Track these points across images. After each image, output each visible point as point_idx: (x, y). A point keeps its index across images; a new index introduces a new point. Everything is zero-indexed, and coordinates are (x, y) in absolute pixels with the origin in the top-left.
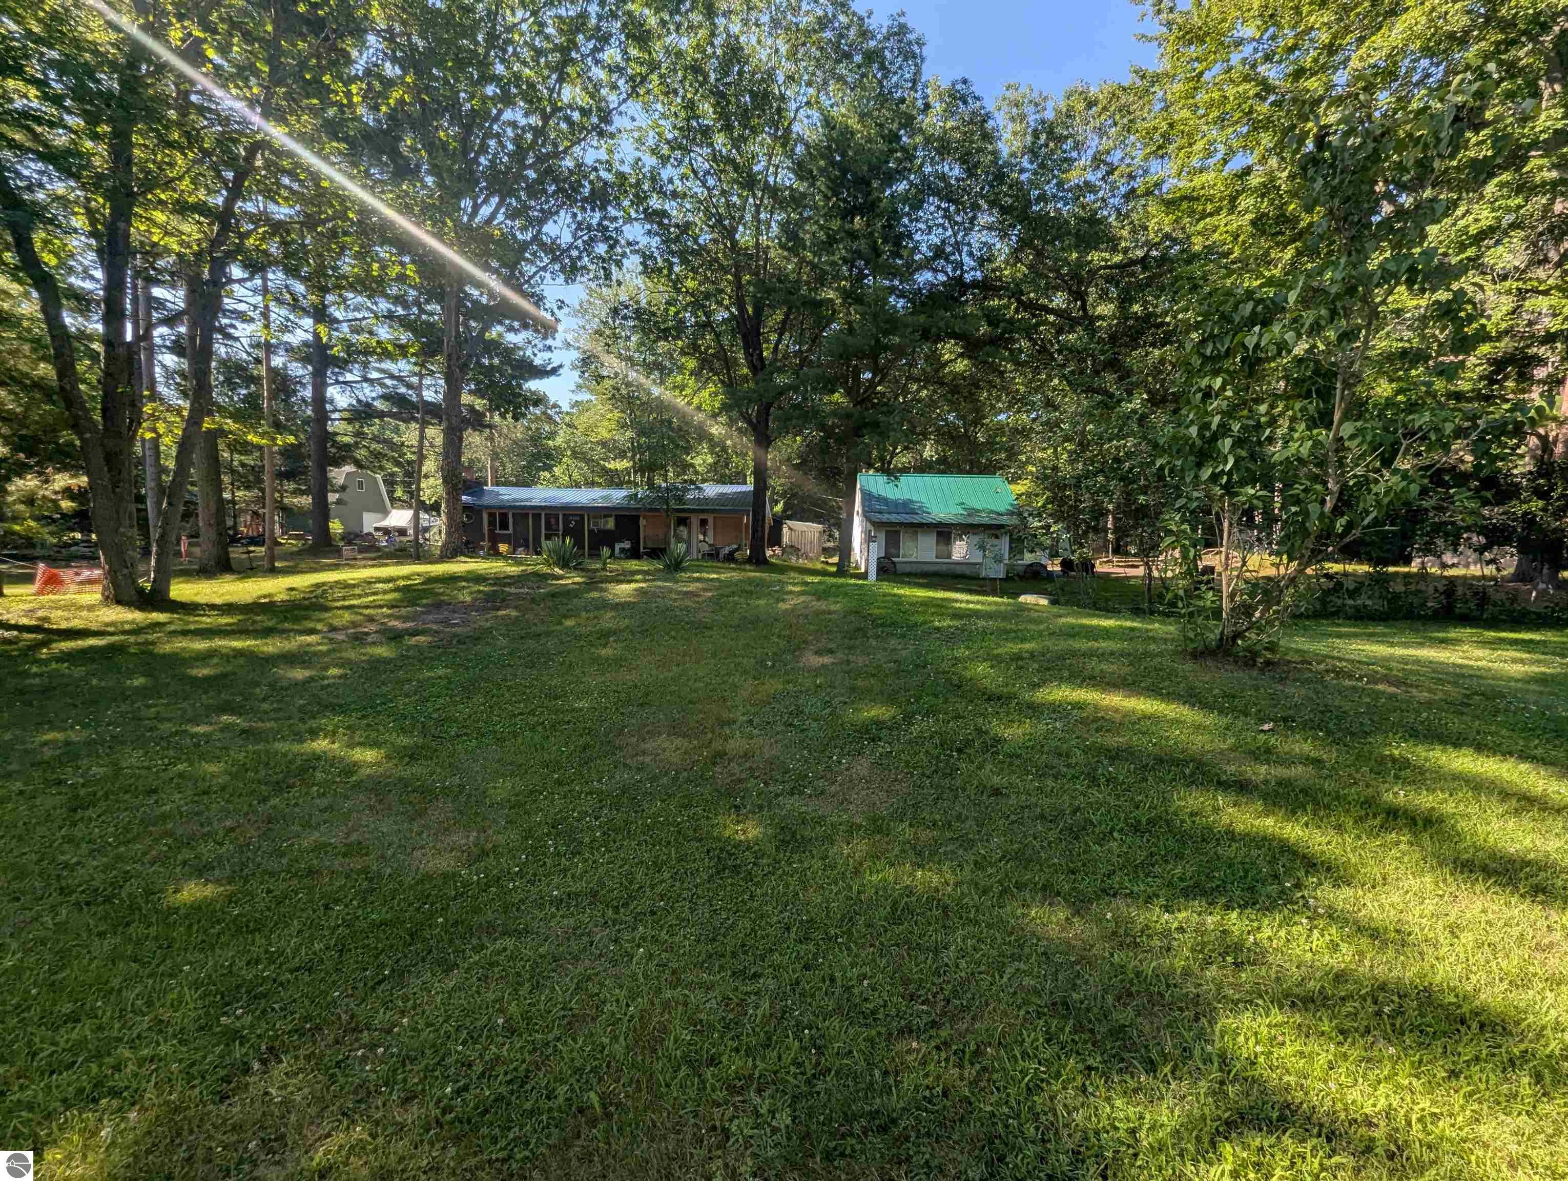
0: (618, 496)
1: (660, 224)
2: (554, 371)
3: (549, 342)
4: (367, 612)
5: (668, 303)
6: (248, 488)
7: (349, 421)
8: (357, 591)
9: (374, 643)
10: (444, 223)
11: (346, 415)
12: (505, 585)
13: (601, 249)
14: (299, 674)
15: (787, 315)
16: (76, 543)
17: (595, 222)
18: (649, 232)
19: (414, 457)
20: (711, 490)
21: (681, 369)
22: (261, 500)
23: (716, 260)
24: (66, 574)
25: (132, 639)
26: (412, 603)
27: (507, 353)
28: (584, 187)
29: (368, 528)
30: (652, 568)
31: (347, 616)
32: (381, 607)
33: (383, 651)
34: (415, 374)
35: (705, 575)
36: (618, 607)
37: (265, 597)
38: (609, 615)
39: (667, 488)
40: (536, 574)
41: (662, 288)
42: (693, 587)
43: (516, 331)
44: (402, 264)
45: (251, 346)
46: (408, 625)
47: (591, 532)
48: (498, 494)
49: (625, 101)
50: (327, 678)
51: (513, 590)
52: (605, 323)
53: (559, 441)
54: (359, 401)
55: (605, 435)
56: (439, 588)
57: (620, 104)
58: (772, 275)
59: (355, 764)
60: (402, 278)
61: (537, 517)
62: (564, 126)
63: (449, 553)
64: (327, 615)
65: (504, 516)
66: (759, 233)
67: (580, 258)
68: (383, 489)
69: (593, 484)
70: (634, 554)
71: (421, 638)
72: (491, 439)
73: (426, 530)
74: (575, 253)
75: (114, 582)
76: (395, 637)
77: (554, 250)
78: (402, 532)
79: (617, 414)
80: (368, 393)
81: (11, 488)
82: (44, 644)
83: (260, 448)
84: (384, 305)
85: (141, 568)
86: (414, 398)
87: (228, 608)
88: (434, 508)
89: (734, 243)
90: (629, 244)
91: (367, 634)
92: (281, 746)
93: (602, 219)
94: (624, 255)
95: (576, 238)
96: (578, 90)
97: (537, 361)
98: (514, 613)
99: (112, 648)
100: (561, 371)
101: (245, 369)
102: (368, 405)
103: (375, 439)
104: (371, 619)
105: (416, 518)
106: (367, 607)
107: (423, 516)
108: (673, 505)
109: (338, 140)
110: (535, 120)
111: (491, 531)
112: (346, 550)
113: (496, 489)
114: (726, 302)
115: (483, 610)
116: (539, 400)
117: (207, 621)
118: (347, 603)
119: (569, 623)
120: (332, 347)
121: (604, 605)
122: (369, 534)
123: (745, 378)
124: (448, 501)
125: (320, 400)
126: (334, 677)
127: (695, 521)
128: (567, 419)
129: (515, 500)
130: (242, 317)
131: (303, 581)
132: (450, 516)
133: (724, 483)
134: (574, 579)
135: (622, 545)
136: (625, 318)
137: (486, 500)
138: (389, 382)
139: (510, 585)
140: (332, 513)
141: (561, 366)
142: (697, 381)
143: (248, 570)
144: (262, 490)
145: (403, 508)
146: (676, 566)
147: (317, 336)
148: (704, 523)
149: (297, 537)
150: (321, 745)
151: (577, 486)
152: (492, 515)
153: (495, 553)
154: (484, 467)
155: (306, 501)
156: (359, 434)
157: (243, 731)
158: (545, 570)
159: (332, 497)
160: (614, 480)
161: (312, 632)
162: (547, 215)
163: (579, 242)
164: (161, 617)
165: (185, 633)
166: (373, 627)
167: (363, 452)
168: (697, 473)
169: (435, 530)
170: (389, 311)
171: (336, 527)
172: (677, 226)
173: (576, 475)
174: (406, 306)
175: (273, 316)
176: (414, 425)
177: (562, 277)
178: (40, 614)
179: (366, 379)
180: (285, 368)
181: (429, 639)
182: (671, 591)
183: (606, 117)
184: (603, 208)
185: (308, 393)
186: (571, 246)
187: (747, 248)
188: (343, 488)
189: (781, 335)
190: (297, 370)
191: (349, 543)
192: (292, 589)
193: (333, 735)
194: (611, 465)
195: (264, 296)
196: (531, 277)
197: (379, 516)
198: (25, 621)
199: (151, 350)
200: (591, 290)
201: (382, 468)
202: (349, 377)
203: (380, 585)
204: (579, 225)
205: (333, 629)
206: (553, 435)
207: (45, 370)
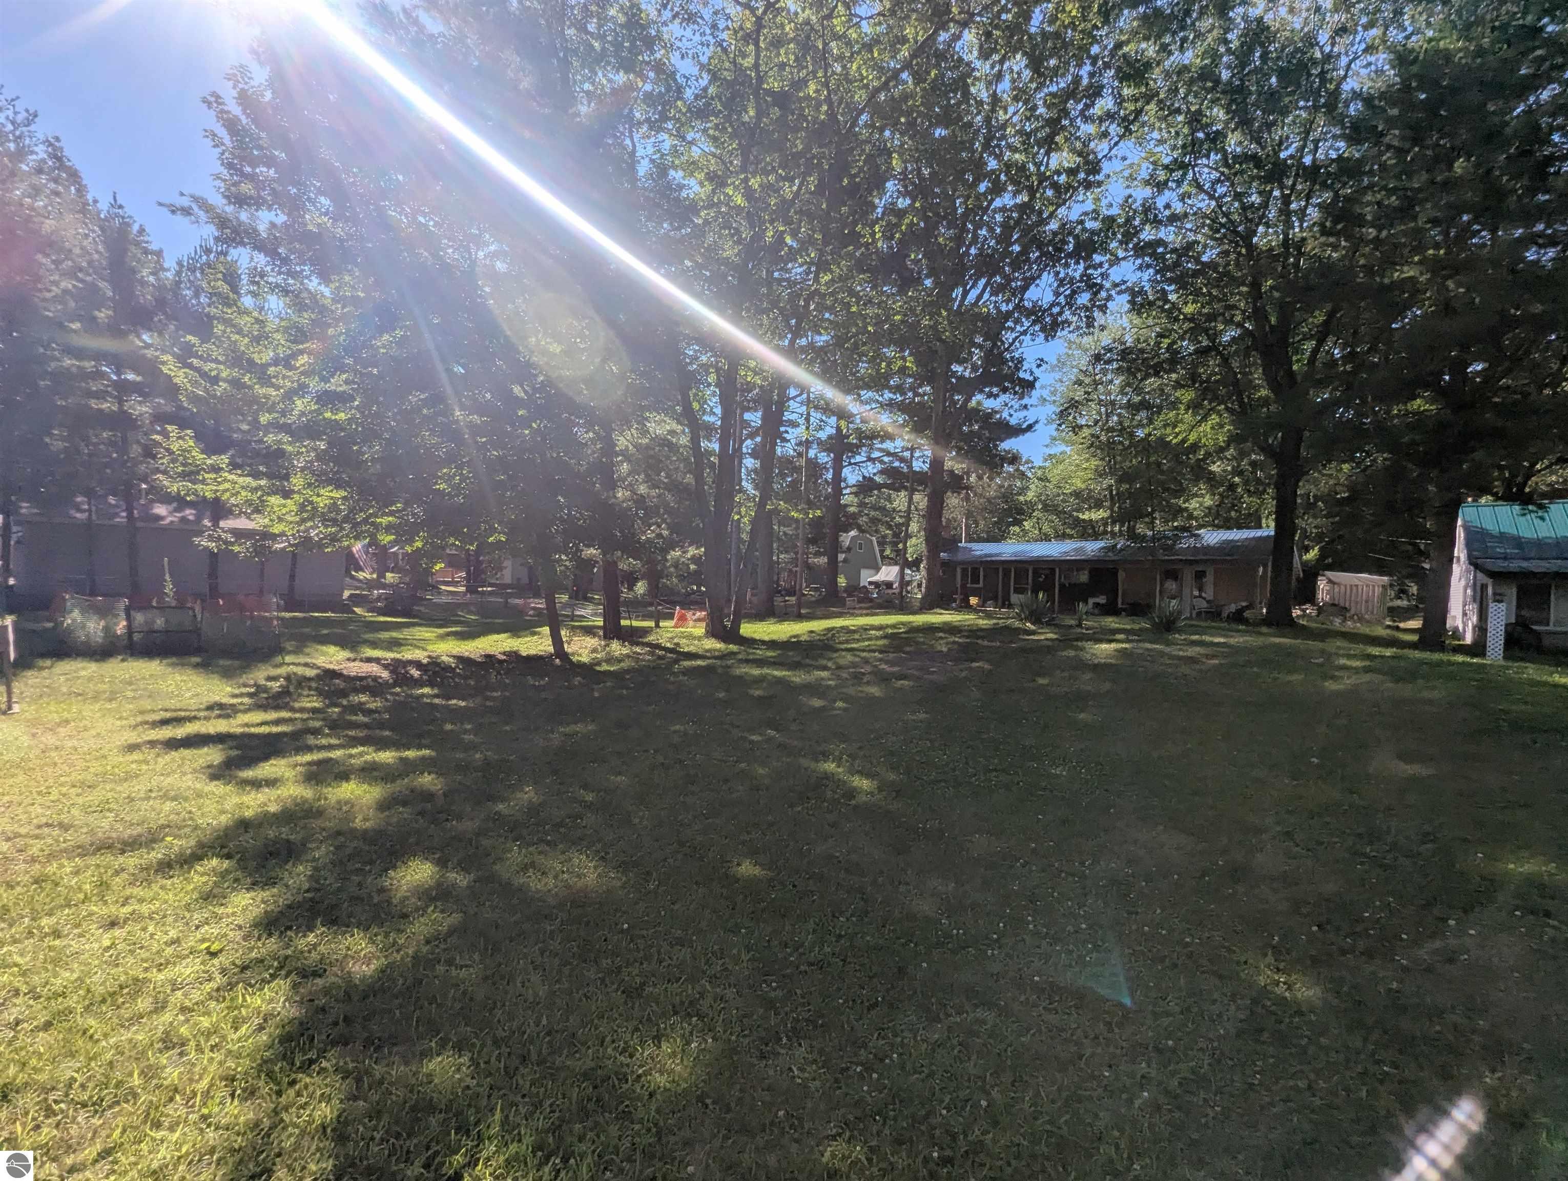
0: (1092, 547)
1: (1154, 255)
2: (1030, 427)
3: (1026, 401)
4: (864, 654)
5: (1161, 335)
6: (786, 552)
7: (856, 494)
8: (857, 636)
9: (868, 683)
10: (940, 315)
11: (854, 489)
12: (978, 638)
13: (1084, 299)
14: (817, 703)
15: (1331, 315)
16: (694, 592)
17: (1077, 275)
18: (1140, 268)
19: (901, 521)
20: (1212, 537)
21: (1174, 405)
22: (794, 561)
23: (1227, 273)
24: (689, 614)
25: (718, 662)
26: (898, 649)
27: (986, 418)
28: (1067, 243)
29: (863, 582)
30: (1137, 627)
31: (849, 657)
32: (874, 651)
33: (875, 691)
34: (908, 449)
35: (1207, 638)
36: (1098, 668)
37: (795, 637)
38: (1088, 676)
39: (1153, 538)
40: (1007, 628)
41: (1150, 322)
42: (1192, 651)
43: (996, 396)
44: (903, 358)
45: (797, 445)
46: (896, 669)
47: (1062, 586)
48: (971, 550)
49: (1116, 144)
50: (835, 709)
51: (986, 643)
52: (1085, 372)
53: (1031, 495)
54: (864, 477)
55: (1080, 485)
56: (921, 638)
57: (1111, 149)
58: (1310, 270)
59: (855, 789)
60: (903, 370)
61: (1007, 573)
62: (1049, 193)
63: (927, 606)
64: (835, 655)
65: (975, 572)
66: (1289, 225)
67: (1061, 313)
68: (877, 549)
69: (1062, 537)
70: (1110, 609)
71: (906, 683)
72: (967, 498)
73: (909, 583)
74: (1056, 310)
75: (712, 620)
76: (883, 679)
77: (1036, 313)
78: (889, 585)
79: (1094, 463)
80: (871, 469)
81: (669, 557)
82: (676, 661)
83: (797, 521)
84: (888, 395)
85: (726, 611)
86: (905, 470)
87: (772, 644)
88: (915, 564)
89: (1250, 247)
90: (1116, 285)
91: (864, 674)
92: (805, 762)
93: (1086, 269)
94: (1109, 298)
95: (1057, 294)
96: (1065, 154)
97: (1013, 422)
98: (987, 666)
99: (710, 669)
100: (1037, 427)
101: (791, 462)
102: (871, 479)
103: (874, 508)
104: (866, 661)
105: (902, 574)
106: (864, 651)
107: (908, 571)
108: (1161, 555)
109: (864, 272)
110: (1024, 198)
111: (963, 586)
112: (849, 601)
113: (969, 545)
114: (1238, 318)
115: (957, 660)
116: (1014, 459)
117: (760, 653)
118: (849, 646)
119: (1042, 681)
120: (848, 437)
121: (1081, 665)
122: (865, 587)
123: (1266, 402)
124: (928, 558)
125: (838, 478)
126: (840, 709)
127: (1188, 575)
128: (1039, 473)
129: (986, 555)
130: (794, 424)
131: (819, 625)
132: (929, 571)
133: (1229, 528)
134: (1047, 635)
135: (1097, 600)
136: (1109, 362)
137: (960, 557)
138: (886, 459)
139: (983, 638)
140: (840, 570)
141: (1037, 422)
142: (1194, 414)
143: (783, 616)
144: (796, 553)
145: (890, 565)
146: (1167, 626)
147: (839, 429)
148: (1200, 575)
149: (816, 589)
150: (830, 766)
151: (1046, 538)
152: (964, 571)
153: (965, 606)
154: (960, 525)
155: (823, 560)
156: (862, 505)
157: (779, 745)
158: (1017, 624)
159: (841, 557)
160: (1088, 531)
161: (825, 668)
162: (1029, 282)
163: (1062, 299)
164: (733, 647)
165: (747, 661)
166: (868, 669)
167: (865, 519)
168: (1191, 517)
169: (915, 584)
170: (891, 399)
171: (842, 581)
172: (1174, 251)
173: (1046, 528)
174: (903, 394)
175: (812, 420)
176: (903, 493)
177: (1042, 335)
178: (676, 640)
179: (870, 459)
180: (816, 458)
181: (911, 683)
182: (1162, 654)
183: (1094, 167)
184: (1089, 257)
185: (829, 476)
186: (1053, 305)
187: (1271, 249)
188: (849, 549)
189: (1321, 342)
190: (824, 458)
191: (850, 595)
192: (812, 632)
193: (839, 761)
194: (1086, 516)
195: (808, 406)
196: (1011, 345)
197: (872, 572)
198: (668, 645)
199: (741, 457)
200: (1070, 342)
201: (877, 531)
202: (858, 459)
203: (873, 632)
204: (1061, 283)
205: (839, 667)
206: (1024, 490)
207: (689, 479)
